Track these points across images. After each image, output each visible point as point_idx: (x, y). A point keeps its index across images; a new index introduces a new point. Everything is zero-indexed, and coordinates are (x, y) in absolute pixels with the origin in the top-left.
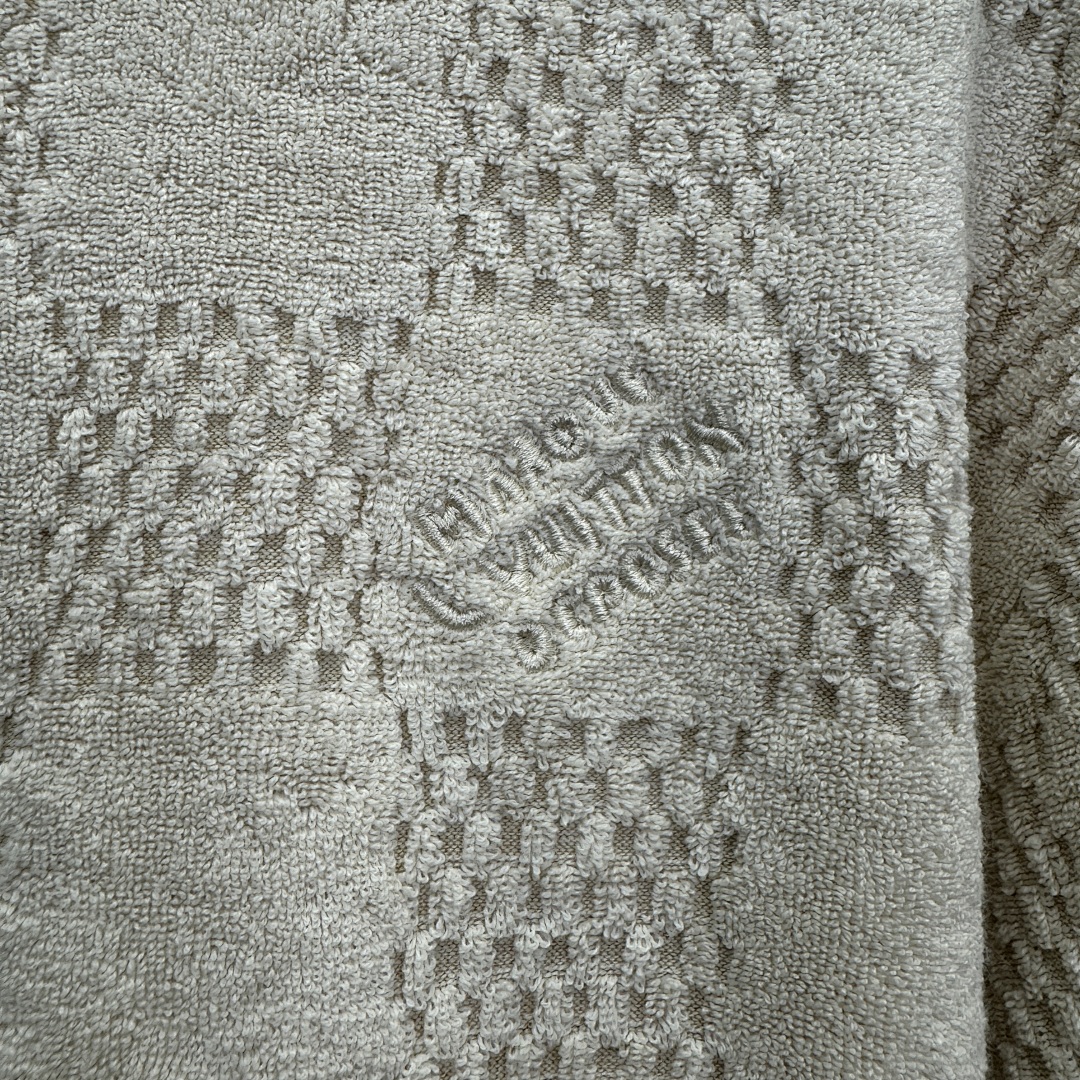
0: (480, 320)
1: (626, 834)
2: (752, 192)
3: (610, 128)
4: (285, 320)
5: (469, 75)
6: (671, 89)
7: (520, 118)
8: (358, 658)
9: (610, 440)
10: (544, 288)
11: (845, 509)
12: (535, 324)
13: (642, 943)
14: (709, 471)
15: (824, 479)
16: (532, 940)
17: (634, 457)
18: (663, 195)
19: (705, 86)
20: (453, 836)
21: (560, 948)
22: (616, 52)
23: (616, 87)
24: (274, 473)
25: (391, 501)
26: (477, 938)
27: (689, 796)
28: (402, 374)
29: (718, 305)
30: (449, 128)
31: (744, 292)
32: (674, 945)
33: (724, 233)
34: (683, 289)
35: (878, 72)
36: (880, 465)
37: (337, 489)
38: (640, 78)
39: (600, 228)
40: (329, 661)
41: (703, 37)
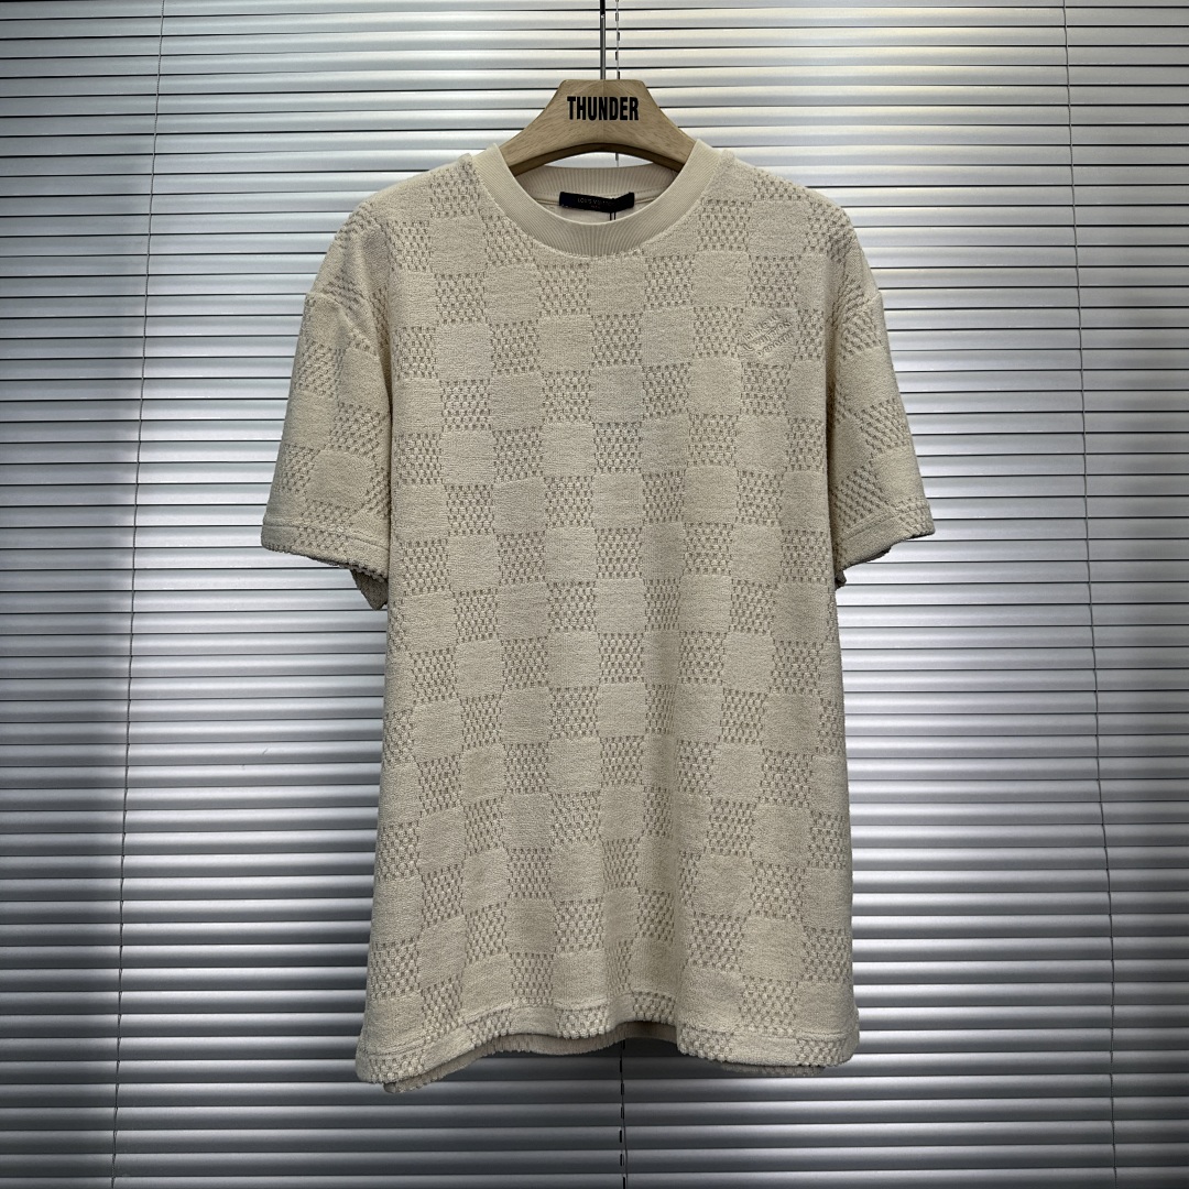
0: (753, 308)
1: (773, 382)
2: (793, 288)
3: (772, 280)
4: (726, 309)
5: (752, 273)
6: (782, 274)
7: (759, 279)
8: (736, 355)
9: (772, 326)
10: (763, 303)
11: (805, 332)
12: (761, 309)
13: (776, 397)
14: (786, 329)
15: (802, 328)
16: (760, 395)
18: (780, 289)
19: (787, 273)
20: (749, 379)
21: (763, 397)
22: (773, 268)
23: (773, 274)
24: (725, 329)
25: (741, 334)
26: (752, 394)
27: (782, 376)
28: (742, 316)
29: (788, 305)
30: (749, 280)
31: (792, 303)
32: (780, 397)
33: (789, 294)
34: (783, 303)
35: (810, 270)
36: (809, 325)
37: (733, 331)
38: (777, 272)
39: (771, 295)
40: (733, 354)
41: (787, 266)
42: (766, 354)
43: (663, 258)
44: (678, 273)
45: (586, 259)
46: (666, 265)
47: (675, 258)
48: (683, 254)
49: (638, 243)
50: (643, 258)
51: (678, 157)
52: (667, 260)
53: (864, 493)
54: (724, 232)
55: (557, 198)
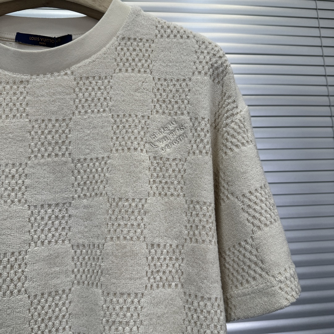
0: (157, 116)
1: (174, 171)
2: (186, 101)
3: (171, 96)
4: (136, 116)
5: (155, 90)
6: (177, 91)
7: (161, 95)
8: (145, 150)
9: (171, 129)
10: (164, 113)
11: (196, 134)
12: (163, 116)
13: (176, 182)
14: (182, 132)
15: (194, 131)
16: (164, 181)
17: (174, 131)
18: (176, 102)
19: (181, 90)
20: (155, 169)
21: (166, 182)
22: (171, 87)
23: (171, 91)
24: (136, 131)
25: (148, 135)
26: (158, 180)
27: (180, 166)
28: (149, 121)
29: (182, 114)
30: (153, 96)
31: (185, 112)
32: (179, 183)
33: (183, 106)
34: (179, 112)
35: (198, 88)
36: (199, 129)
37: (142, 133)
38: (174, 90)
39: (170, 106)
40: (142, 150)
41: (181, 85)
42: (168, 150)
43: (88, 78)
44: (99, 89)
45: (25, 77)
46: (90, 83)
47: (97, 78)
48: (103, 75)
49: (69, 66)
50: (72, 77)
51: (101, 9)
52: (91, 79)
53: (248, 263)
54: (134, 60)
55: (14, 37)
